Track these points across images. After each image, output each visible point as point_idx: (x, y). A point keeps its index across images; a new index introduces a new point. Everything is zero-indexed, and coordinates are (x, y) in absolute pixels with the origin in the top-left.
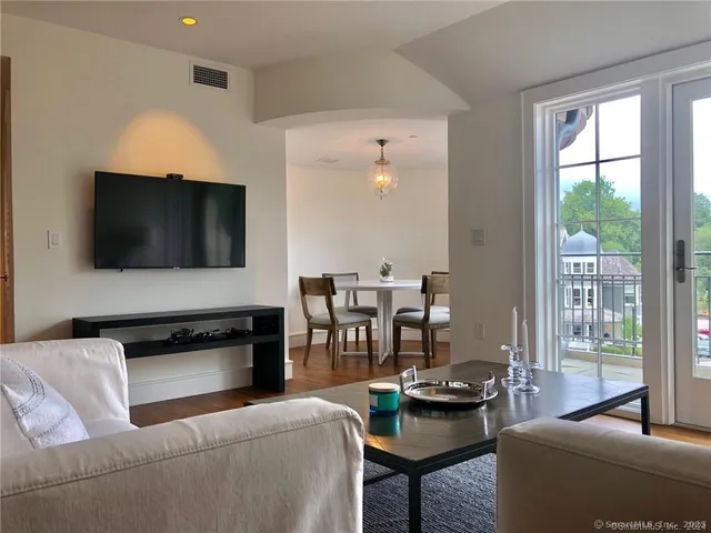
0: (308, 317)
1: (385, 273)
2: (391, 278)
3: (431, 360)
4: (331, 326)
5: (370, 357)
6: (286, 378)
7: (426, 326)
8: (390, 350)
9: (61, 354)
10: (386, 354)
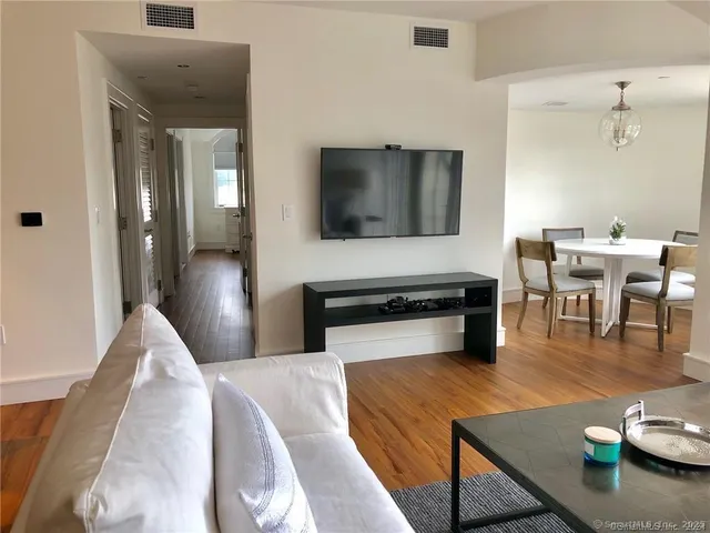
0: (525, 281)
1: (616, 234)
2: (623, 239)
3: (665, 335)
4: (549, 293)
5: (592, 325)
6: (498, 345)
7: (662, 301)
8: (615, 318)
9: (291, 372)
10: (611, 324)
